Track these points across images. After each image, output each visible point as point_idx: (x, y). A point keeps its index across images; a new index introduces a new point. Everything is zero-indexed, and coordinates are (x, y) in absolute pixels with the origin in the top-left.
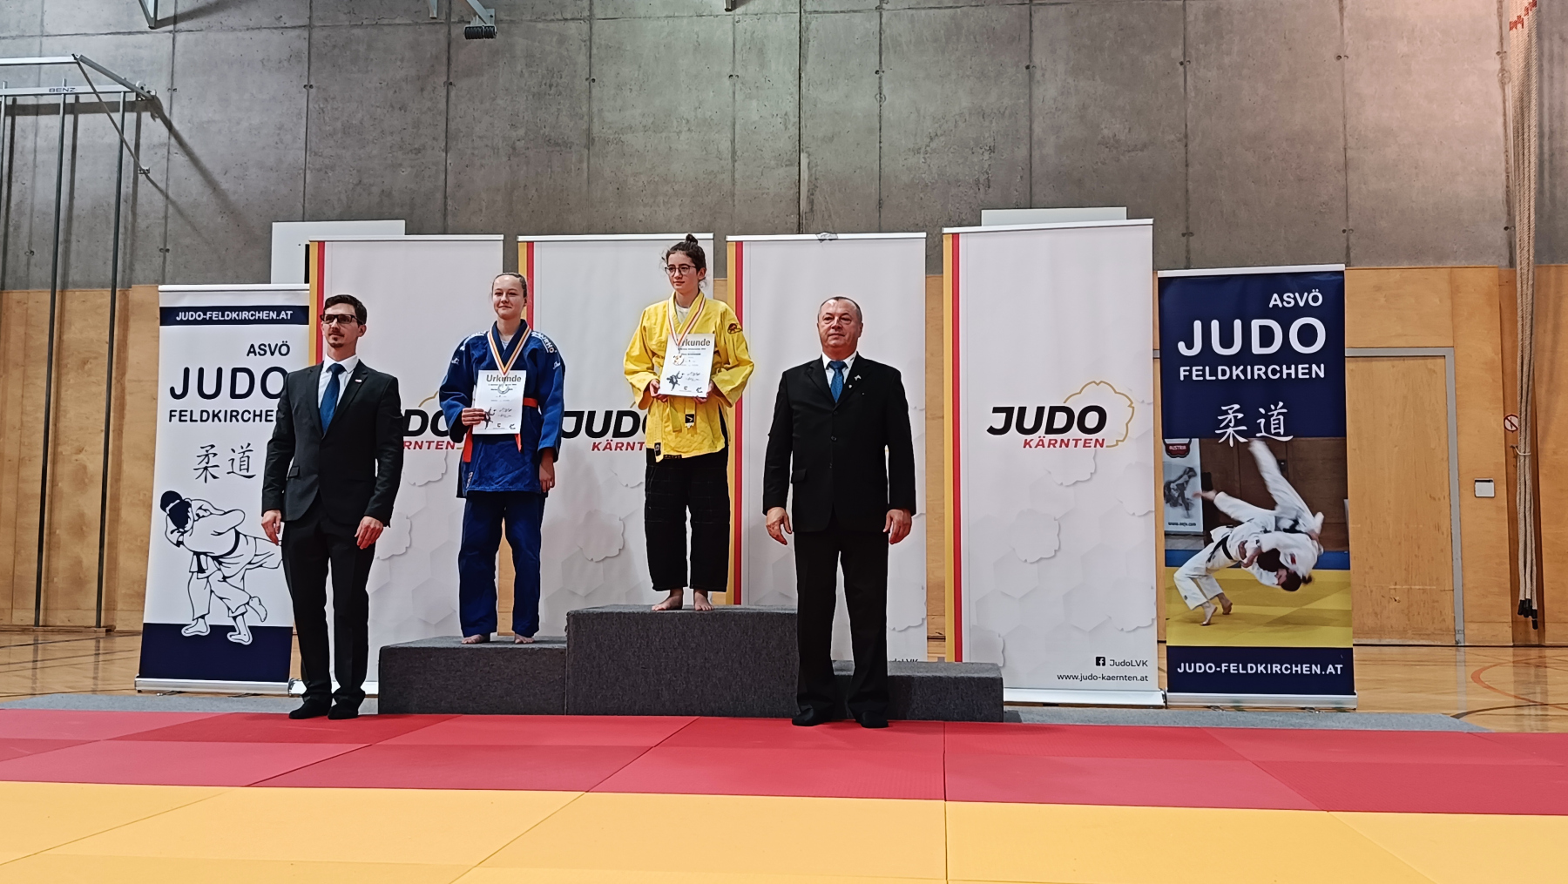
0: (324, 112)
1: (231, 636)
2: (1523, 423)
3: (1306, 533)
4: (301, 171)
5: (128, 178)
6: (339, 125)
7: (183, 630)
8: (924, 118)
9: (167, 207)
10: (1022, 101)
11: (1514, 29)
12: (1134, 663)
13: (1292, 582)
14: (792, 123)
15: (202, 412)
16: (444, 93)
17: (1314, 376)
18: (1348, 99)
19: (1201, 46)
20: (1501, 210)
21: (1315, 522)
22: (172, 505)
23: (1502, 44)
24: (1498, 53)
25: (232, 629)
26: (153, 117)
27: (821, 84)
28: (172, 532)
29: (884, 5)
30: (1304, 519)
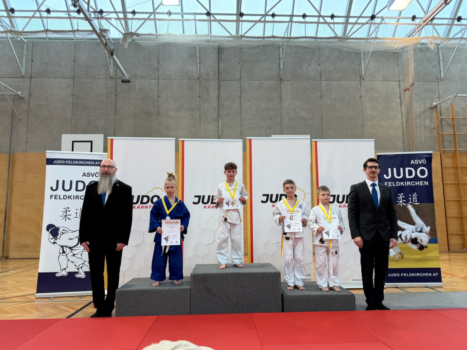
0: (78, 103)
1: (76, 275)
3: (425, 233)
4: (70, 120)
5: (15, 120)
6: (82, 106)
7: (56, 275)
8: (253, 110)
9: (28, 129)
10: (279, 106)
11: (406, 91)
13: (422, 248)
14: (216, 110)
16: (114, 98)
17: (425, 185)
18: (363, 108)
19: (325, 93)
20: (401, 138)
21: (427, 229)
22: (51, 229)
24: (400, 97)
25: (77, 273)
26: (24, 103)
27: (225, 100)
28: (51, 239)
29: (241, 79)
30: (424, 228)
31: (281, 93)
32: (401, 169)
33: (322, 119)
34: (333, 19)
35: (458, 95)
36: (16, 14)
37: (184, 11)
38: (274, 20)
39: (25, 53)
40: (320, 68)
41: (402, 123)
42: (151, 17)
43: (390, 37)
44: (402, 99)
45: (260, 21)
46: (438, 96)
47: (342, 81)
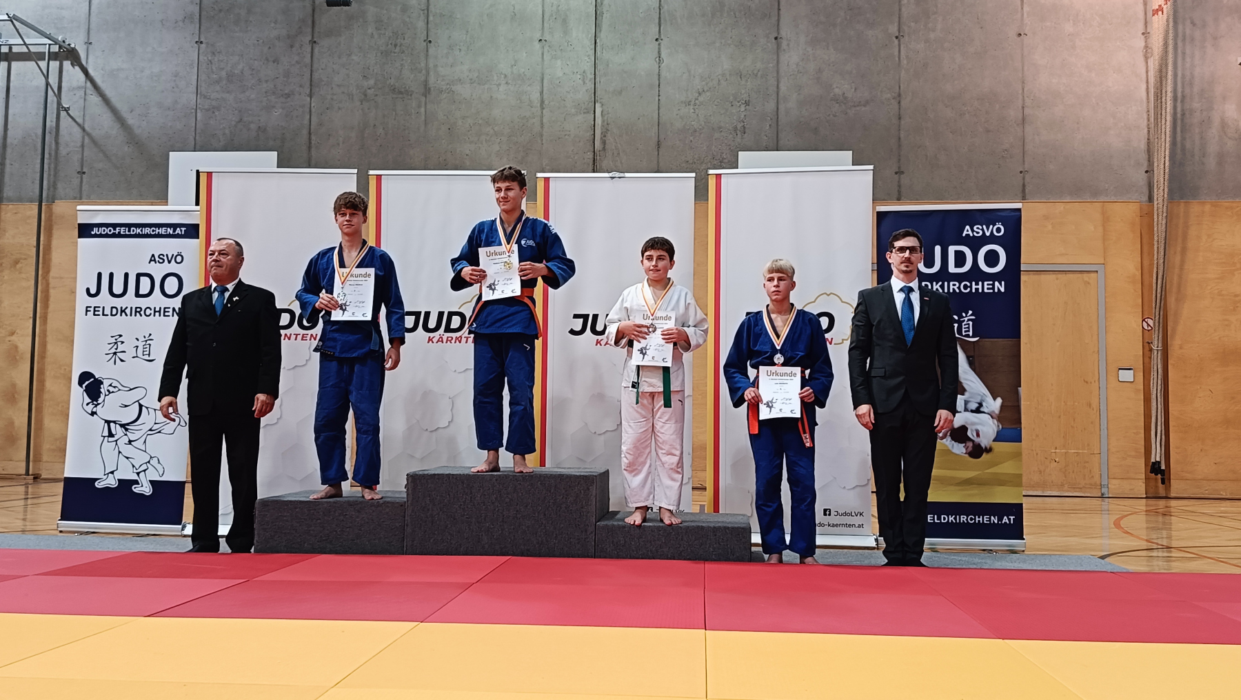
0: (211, 63)
1: (135, 488)
2: (1157, 324)
3: (988, 414)
4: (193, 111)
5: (53, 113)
6: (224, 74)
7: (96, 484)
8: (694, 77)
9: (83, 138)
10: (771, 65)
11: (1156, 15)
12: (853, 514)
13: (977, 451)
14: (588, 79)
15: (112, 308)
16: (309, 49)
17: (996, 291)
18: (1026, 68)
19: (913, 24)
20: (1143, 157)
21: (995, 405)
22: (87, 383)
23: (1146, 27)
24: (1143, 34)
25: (136, 482)
26: (73, 65)
27: (612, 49)
28: (88, 404)
30: (987, 402)
31: (778, 25)
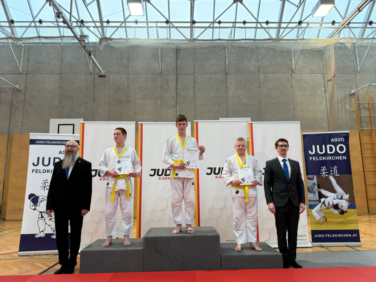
0: (63, 94)
1: (52, 237)
3: (345, 200)
4: (57, 107)
6: (67, 96)
7: (35, 236)
8: (204, 98)
9: (23, 115)
10: (225, 95)
11: (329, 81)
12: (303, 236)
13: (342, 212)
14: (175, 98)
15: (43, 170)
16: (93, 90)
17: (344, 159)
18: (294, 96)
19: (263, 84)
20: (326, 119)
21: (347, 196)
22: (32, 198)
23: (325, 85)
25: (53, 234)
26: (21, 94)
27: (181, 90)
28: (32, 206)
29: (195, 73)
30: (344, 196)
31: (227, 84)
32: (324, 146)
33: (261, 105)
34: (267, 25)
35: (372, 84)
36: (16, 24)
37: (149, 20)
38: (220, 26)
39: (22, 55)
40: (259, 64)
41: (327, 107)
42: (122, 25)
43: (314, 38)
44: (326, 88)
45: (209, 27)
46: (356, 85)
47: (276, 74)
